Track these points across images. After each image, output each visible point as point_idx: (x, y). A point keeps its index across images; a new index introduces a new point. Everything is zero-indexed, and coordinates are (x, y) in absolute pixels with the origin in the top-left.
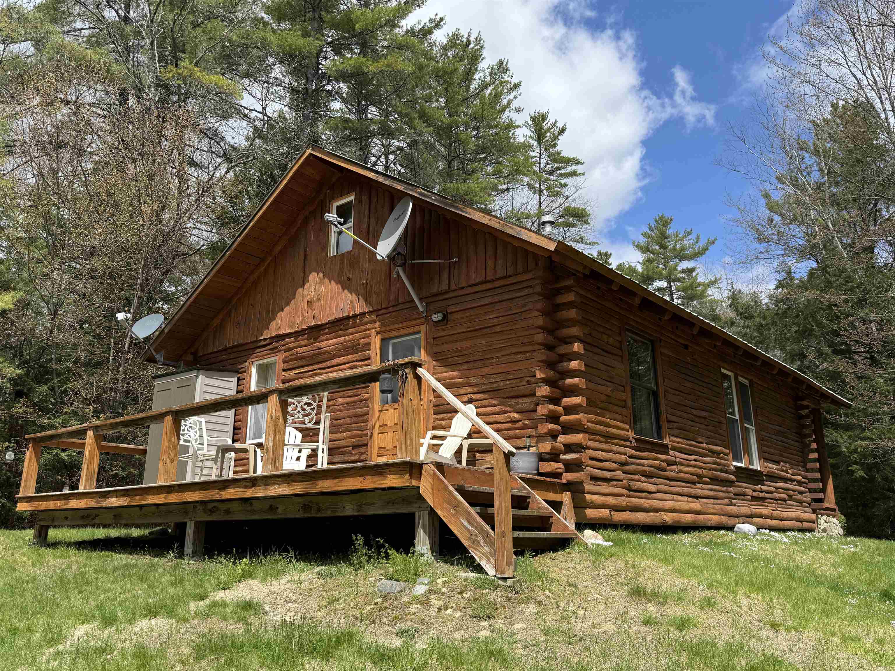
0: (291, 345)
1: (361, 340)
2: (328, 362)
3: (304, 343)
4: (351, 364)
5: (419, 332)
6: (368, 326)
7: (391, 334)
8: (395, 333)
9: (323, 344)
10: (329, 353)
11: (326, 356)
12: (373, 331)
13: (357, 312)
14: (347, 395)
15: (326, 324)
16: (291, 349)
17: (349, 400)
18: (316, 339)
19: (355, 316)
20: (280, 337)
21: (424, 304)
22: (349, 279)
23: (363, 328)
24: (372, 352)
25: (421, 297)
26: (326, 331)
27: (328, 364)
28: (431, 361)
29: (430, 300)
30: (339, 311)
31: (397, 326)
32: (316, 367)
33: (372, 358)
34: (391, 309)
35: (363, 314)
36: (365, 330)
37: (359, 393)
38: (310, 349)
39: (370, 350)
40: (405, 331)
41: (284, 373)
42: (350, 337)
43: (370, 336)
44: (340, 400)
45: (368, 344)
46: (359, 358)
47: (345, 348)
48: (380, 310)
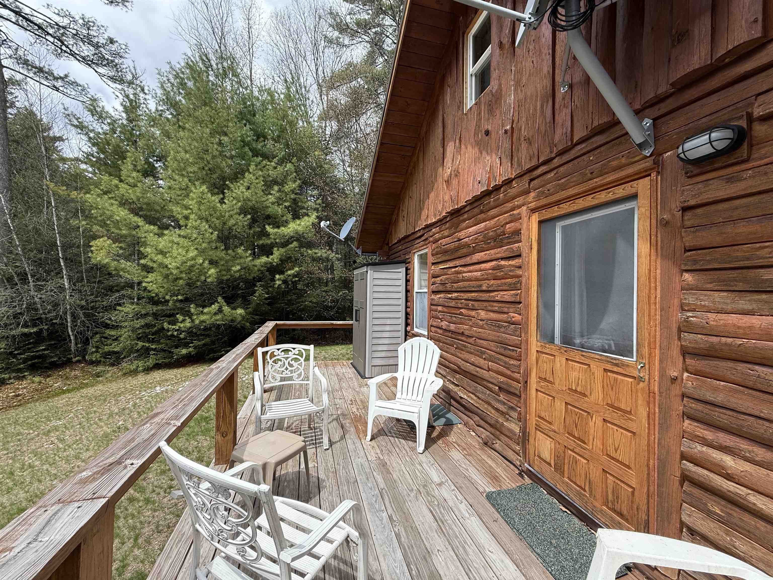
0: (437, 236)
1: (508, 226)
2: (468, 259)
3: (446, 233)
4: (494, 263)
5: (634, 197)
6: (516, 202)
7: (556, 211)
8: (566, 208)
9: (462, 234)
10: (468, 246)
11: (465, 251)
12: (524, 208)
13: (499, 181)
14: (490, 308)
15: (465, 207)
16: (436, 241)
17: (493, 315)
18: (456, 228)
19: (497, 188)
20: (429, 227)
21: (648, 122)
22: (487, 133)
23: (509, 205)
24: (523, 246)
25: (637, 106)
26: (466, 216)
27: (468, 260)
28: (675, 270)
29: (664, 108)
30: (476, 186)
31: (571, 192)
32: (457, 263)
33: (524, 255)
34: (557, 162)
35: (508, 182)
36: (513, 209)
37: (506, 310)
38: (452, 241)
39: (520, 241)
40: (589, 201)
41: (433, 268)
42: (493, 222)
43: (518, 218)
44: (483, 314)
45: (517, 232)
46: (504, 255)
47: (486, 240)
48: (536, 168)
